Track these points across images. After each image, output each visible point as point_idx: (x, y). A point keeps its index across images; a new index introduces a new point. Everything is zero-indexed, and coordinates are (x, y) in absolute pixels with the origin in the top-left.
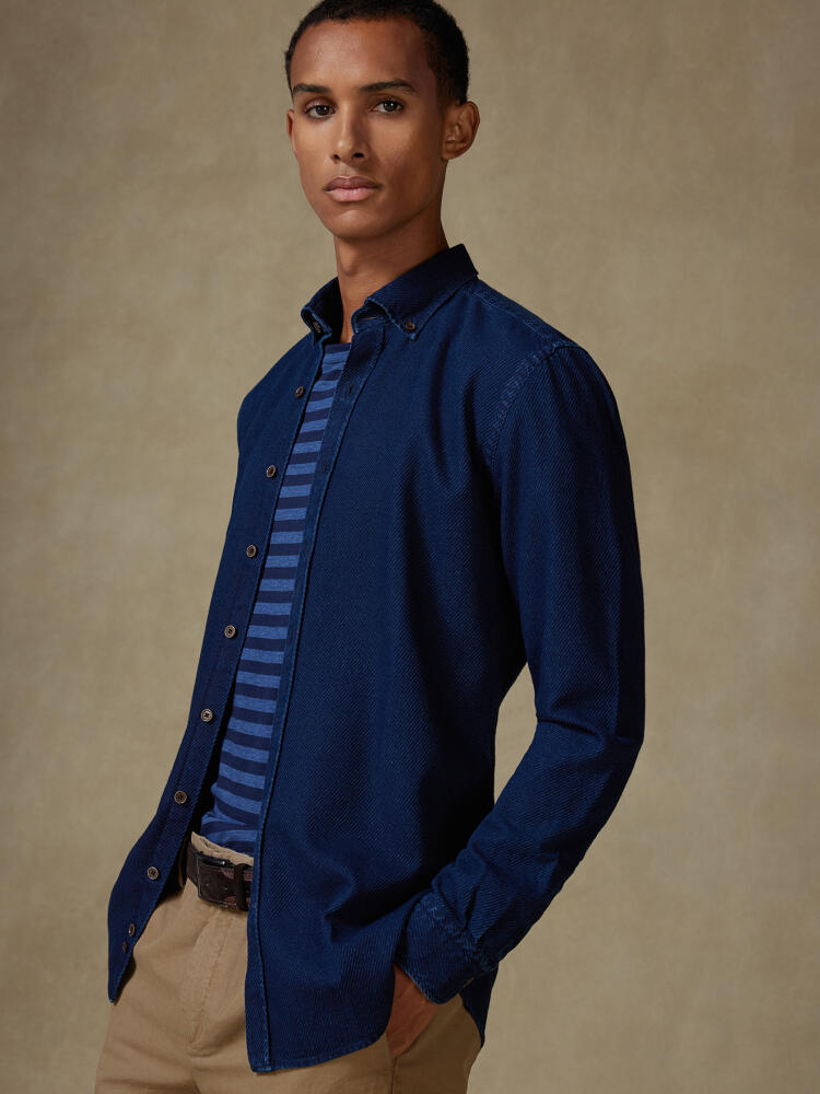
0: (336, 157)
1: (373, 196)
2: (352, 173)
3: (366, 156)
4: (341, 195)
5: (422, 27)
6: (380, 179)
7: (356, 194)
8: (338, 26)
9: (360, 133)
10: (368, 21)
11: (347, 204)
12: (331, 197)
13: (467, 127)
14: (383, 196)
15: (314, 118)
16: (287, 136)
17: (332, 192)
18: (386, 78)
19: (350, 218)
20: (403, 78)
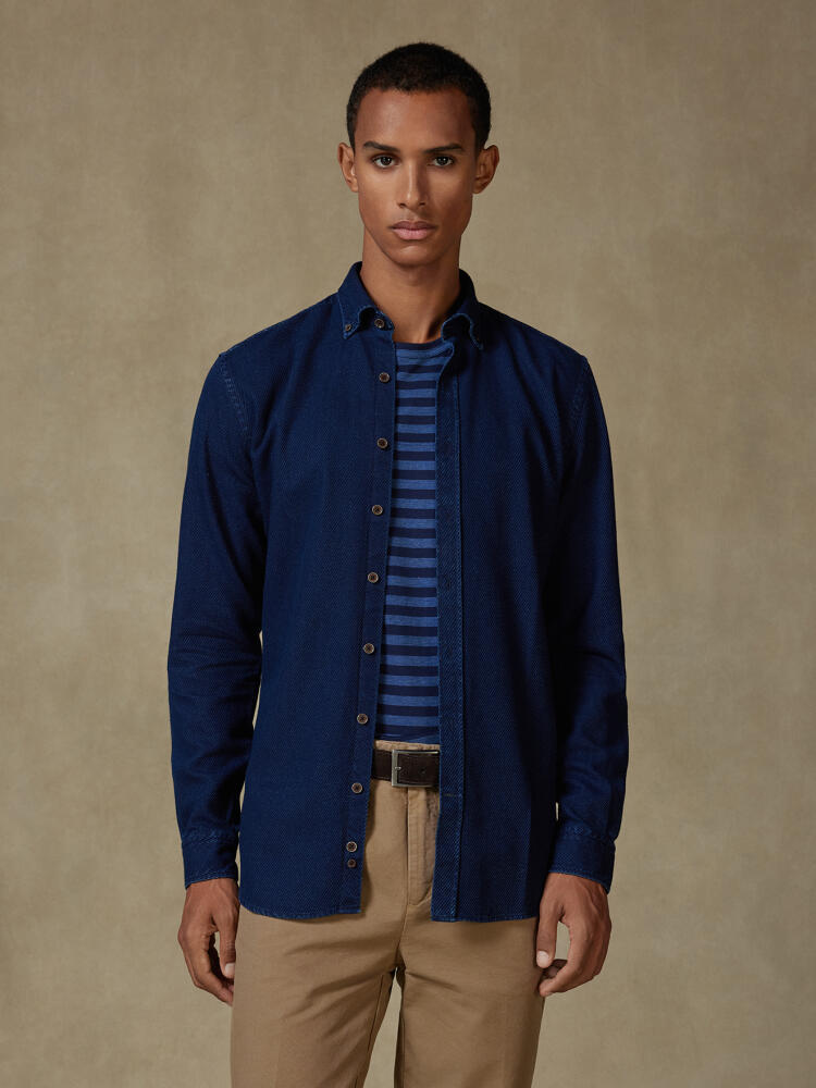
0: (402, 205)
1: (431, 235)
2: (416, 218)
3: (427, 203)
4: (404, 234)
5: (468, 95)
6: (436, 221)
7: (418, 234)
8: (404, 96)
9: (423, 187)
10: (428, 93)
11: (410, 241)
12: (396, 235)
13: (490, 167)
14: (437, 235)
15: (380, 168)
16: (337, 162)
17: (396, 231)
18: (444, 143)
19: (410, 252)
20: (456, 142)
